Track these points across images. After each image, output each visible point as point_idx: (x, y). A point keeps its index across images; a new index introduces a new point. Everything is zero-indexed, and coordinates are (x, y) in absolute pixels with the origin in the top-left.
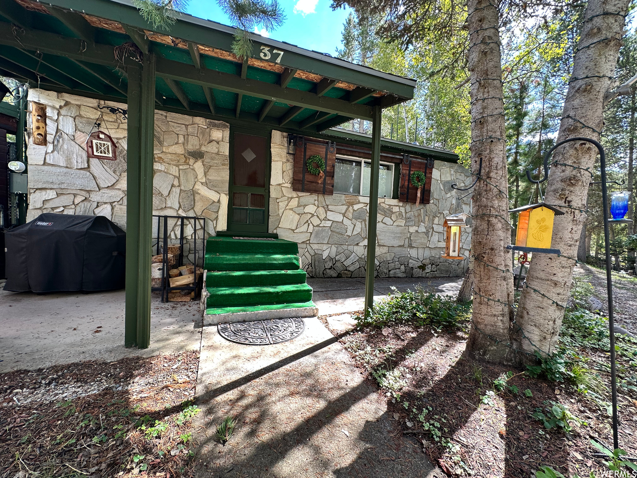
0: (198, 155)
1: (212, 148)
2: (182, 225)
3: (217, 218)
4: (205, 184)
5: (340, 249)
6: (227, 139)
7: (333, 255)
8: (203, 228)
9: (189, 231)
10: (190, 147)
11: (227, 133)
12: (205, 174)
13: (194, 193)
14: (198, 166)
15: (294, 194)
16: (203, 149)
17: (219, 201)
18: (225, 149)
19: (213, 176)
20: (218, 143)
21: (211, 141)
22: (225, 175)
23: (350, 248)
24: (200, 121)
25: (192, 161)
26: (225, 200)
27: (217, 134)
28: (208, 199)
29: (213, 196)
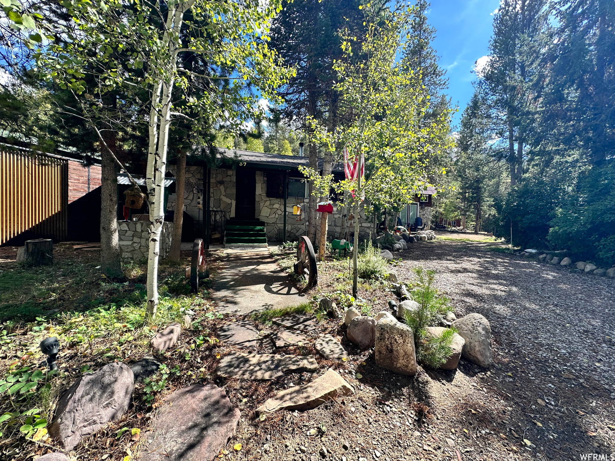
0: (221, 183)
1: (228, 179)
2: (215, 215)
3: (230, 211)
4: (225, 196)
5: (293, 226)
6: (235, 174)
7: (289, 230)
8: (224, 216)
9: (218, 217)
10: (218, 179)
11: (235, 172)
12: (225, 191)
13: (220, 200)
14: (222, 188)
15: (268, 199)
16: (224, 179)
17: (231, 203)
18: (234, 179)
19: (228, 191)
20: (230, 176)
21: (227, 176)
22: (234, 191)
23: (299, 226)
25: (219, 185)
26: (234, 203)
27: (230, 173)
28: (226, 203)
29: (228, 201)
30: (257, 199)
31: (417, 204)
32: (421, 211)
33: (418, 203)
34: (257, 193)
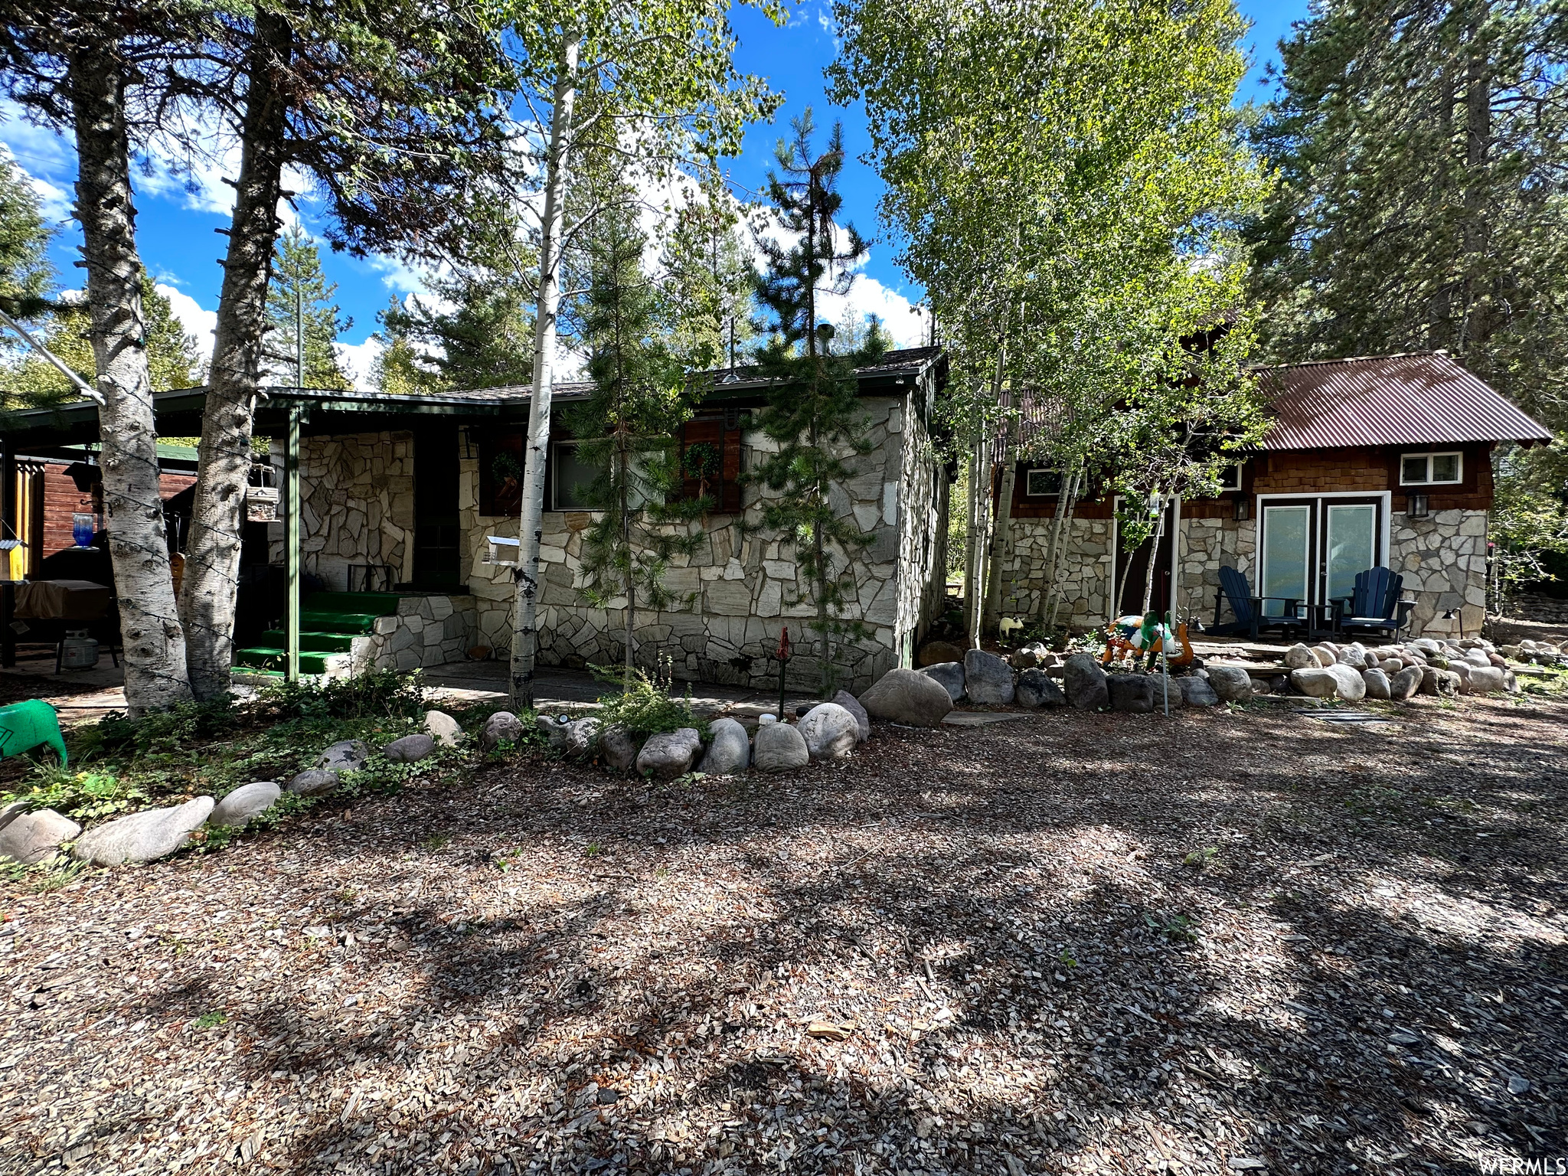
0: (383, 482)
1: (395, 470)
3: (402, 565)
4: (391, 519)
5: (563, 613)
6: (411, 454)
7: (552, 625)
8: (388, 580)
10: (376, 473)
11: (411, 445)
12: (390, 505)
13: (380, 532)
14: (384, 496)
16: (388, 472)
17: (404, 542)
18: (410, 468)
19: (398, 506)
20: (401, 460)
21: (394, 460)
22: (409, 503)
23: (582, 611)
24: (385, 436)
25: (378, 491)
26: (410, 539)
27: (401, 450)
28: (393, 540)
29: (398, 534)
30: (464, 525)
31: (1378, 501)
32: (1408, 533)
33: (1387, 496)
34: (462, 506)
